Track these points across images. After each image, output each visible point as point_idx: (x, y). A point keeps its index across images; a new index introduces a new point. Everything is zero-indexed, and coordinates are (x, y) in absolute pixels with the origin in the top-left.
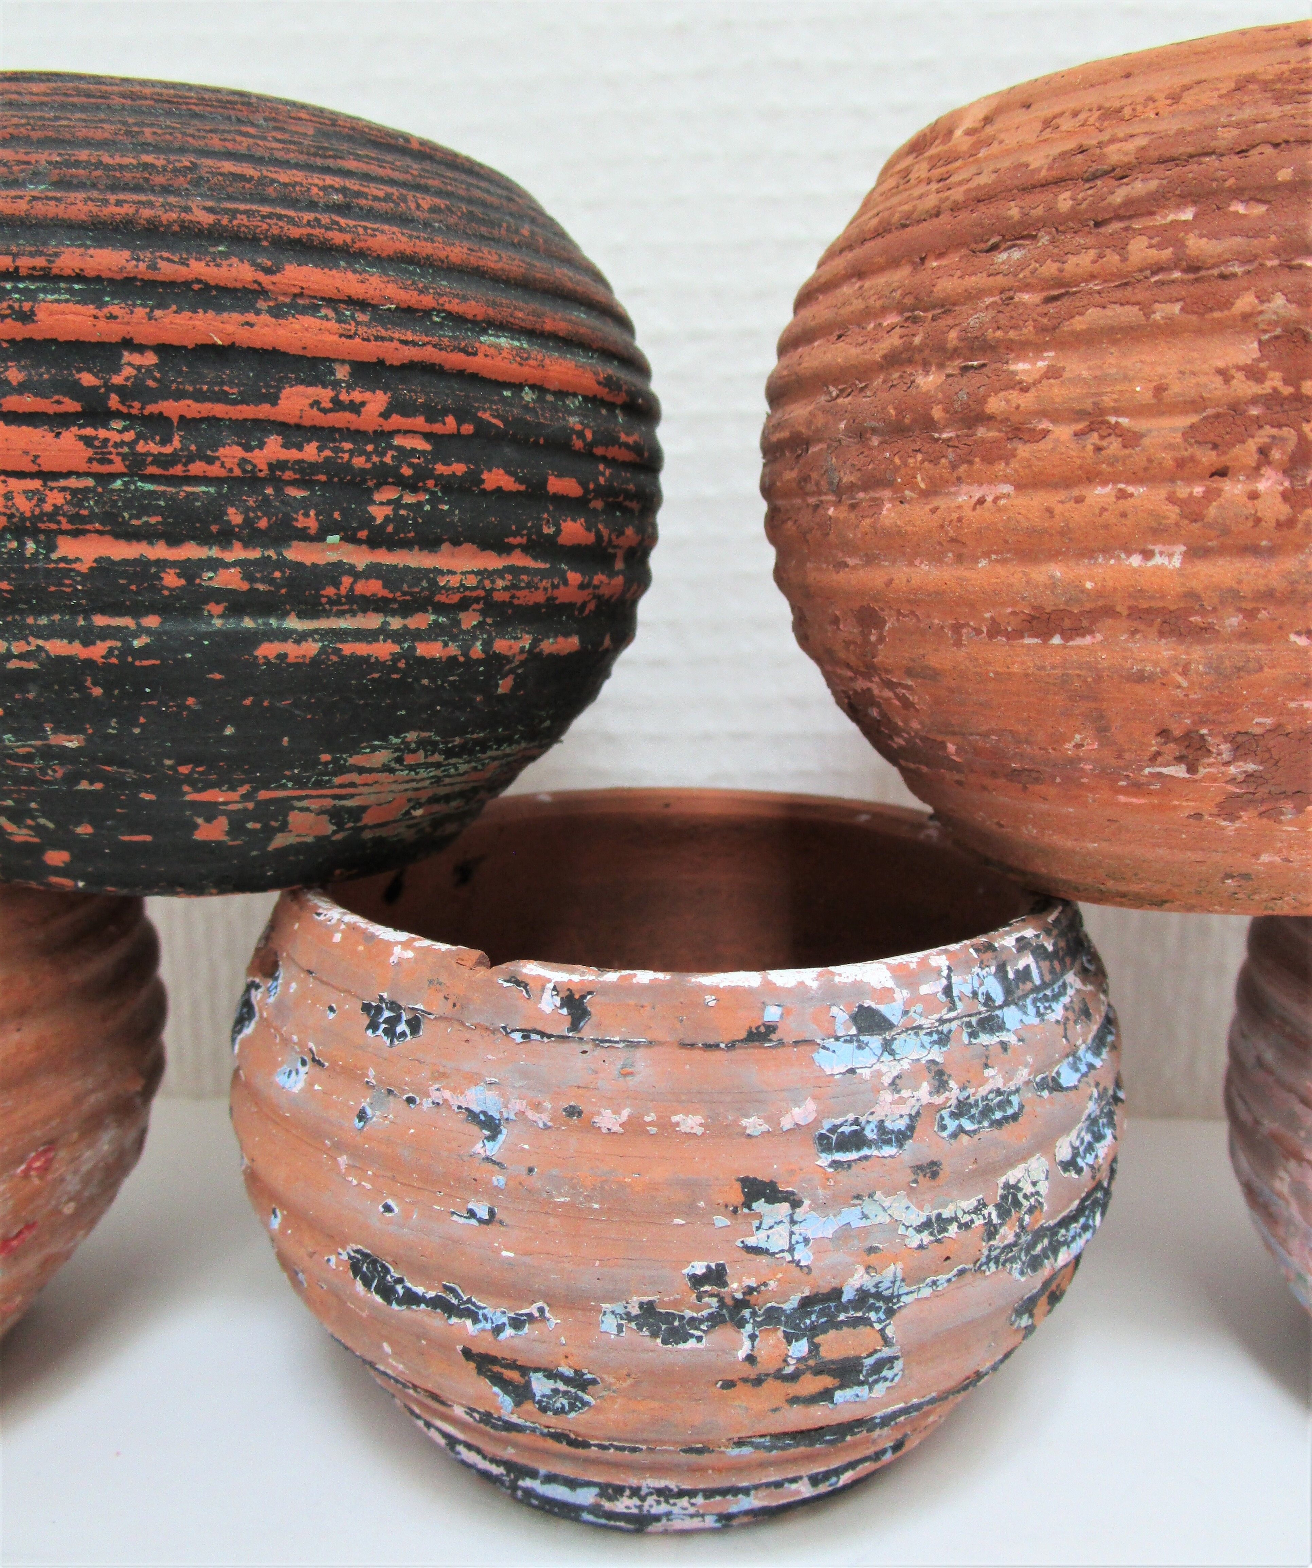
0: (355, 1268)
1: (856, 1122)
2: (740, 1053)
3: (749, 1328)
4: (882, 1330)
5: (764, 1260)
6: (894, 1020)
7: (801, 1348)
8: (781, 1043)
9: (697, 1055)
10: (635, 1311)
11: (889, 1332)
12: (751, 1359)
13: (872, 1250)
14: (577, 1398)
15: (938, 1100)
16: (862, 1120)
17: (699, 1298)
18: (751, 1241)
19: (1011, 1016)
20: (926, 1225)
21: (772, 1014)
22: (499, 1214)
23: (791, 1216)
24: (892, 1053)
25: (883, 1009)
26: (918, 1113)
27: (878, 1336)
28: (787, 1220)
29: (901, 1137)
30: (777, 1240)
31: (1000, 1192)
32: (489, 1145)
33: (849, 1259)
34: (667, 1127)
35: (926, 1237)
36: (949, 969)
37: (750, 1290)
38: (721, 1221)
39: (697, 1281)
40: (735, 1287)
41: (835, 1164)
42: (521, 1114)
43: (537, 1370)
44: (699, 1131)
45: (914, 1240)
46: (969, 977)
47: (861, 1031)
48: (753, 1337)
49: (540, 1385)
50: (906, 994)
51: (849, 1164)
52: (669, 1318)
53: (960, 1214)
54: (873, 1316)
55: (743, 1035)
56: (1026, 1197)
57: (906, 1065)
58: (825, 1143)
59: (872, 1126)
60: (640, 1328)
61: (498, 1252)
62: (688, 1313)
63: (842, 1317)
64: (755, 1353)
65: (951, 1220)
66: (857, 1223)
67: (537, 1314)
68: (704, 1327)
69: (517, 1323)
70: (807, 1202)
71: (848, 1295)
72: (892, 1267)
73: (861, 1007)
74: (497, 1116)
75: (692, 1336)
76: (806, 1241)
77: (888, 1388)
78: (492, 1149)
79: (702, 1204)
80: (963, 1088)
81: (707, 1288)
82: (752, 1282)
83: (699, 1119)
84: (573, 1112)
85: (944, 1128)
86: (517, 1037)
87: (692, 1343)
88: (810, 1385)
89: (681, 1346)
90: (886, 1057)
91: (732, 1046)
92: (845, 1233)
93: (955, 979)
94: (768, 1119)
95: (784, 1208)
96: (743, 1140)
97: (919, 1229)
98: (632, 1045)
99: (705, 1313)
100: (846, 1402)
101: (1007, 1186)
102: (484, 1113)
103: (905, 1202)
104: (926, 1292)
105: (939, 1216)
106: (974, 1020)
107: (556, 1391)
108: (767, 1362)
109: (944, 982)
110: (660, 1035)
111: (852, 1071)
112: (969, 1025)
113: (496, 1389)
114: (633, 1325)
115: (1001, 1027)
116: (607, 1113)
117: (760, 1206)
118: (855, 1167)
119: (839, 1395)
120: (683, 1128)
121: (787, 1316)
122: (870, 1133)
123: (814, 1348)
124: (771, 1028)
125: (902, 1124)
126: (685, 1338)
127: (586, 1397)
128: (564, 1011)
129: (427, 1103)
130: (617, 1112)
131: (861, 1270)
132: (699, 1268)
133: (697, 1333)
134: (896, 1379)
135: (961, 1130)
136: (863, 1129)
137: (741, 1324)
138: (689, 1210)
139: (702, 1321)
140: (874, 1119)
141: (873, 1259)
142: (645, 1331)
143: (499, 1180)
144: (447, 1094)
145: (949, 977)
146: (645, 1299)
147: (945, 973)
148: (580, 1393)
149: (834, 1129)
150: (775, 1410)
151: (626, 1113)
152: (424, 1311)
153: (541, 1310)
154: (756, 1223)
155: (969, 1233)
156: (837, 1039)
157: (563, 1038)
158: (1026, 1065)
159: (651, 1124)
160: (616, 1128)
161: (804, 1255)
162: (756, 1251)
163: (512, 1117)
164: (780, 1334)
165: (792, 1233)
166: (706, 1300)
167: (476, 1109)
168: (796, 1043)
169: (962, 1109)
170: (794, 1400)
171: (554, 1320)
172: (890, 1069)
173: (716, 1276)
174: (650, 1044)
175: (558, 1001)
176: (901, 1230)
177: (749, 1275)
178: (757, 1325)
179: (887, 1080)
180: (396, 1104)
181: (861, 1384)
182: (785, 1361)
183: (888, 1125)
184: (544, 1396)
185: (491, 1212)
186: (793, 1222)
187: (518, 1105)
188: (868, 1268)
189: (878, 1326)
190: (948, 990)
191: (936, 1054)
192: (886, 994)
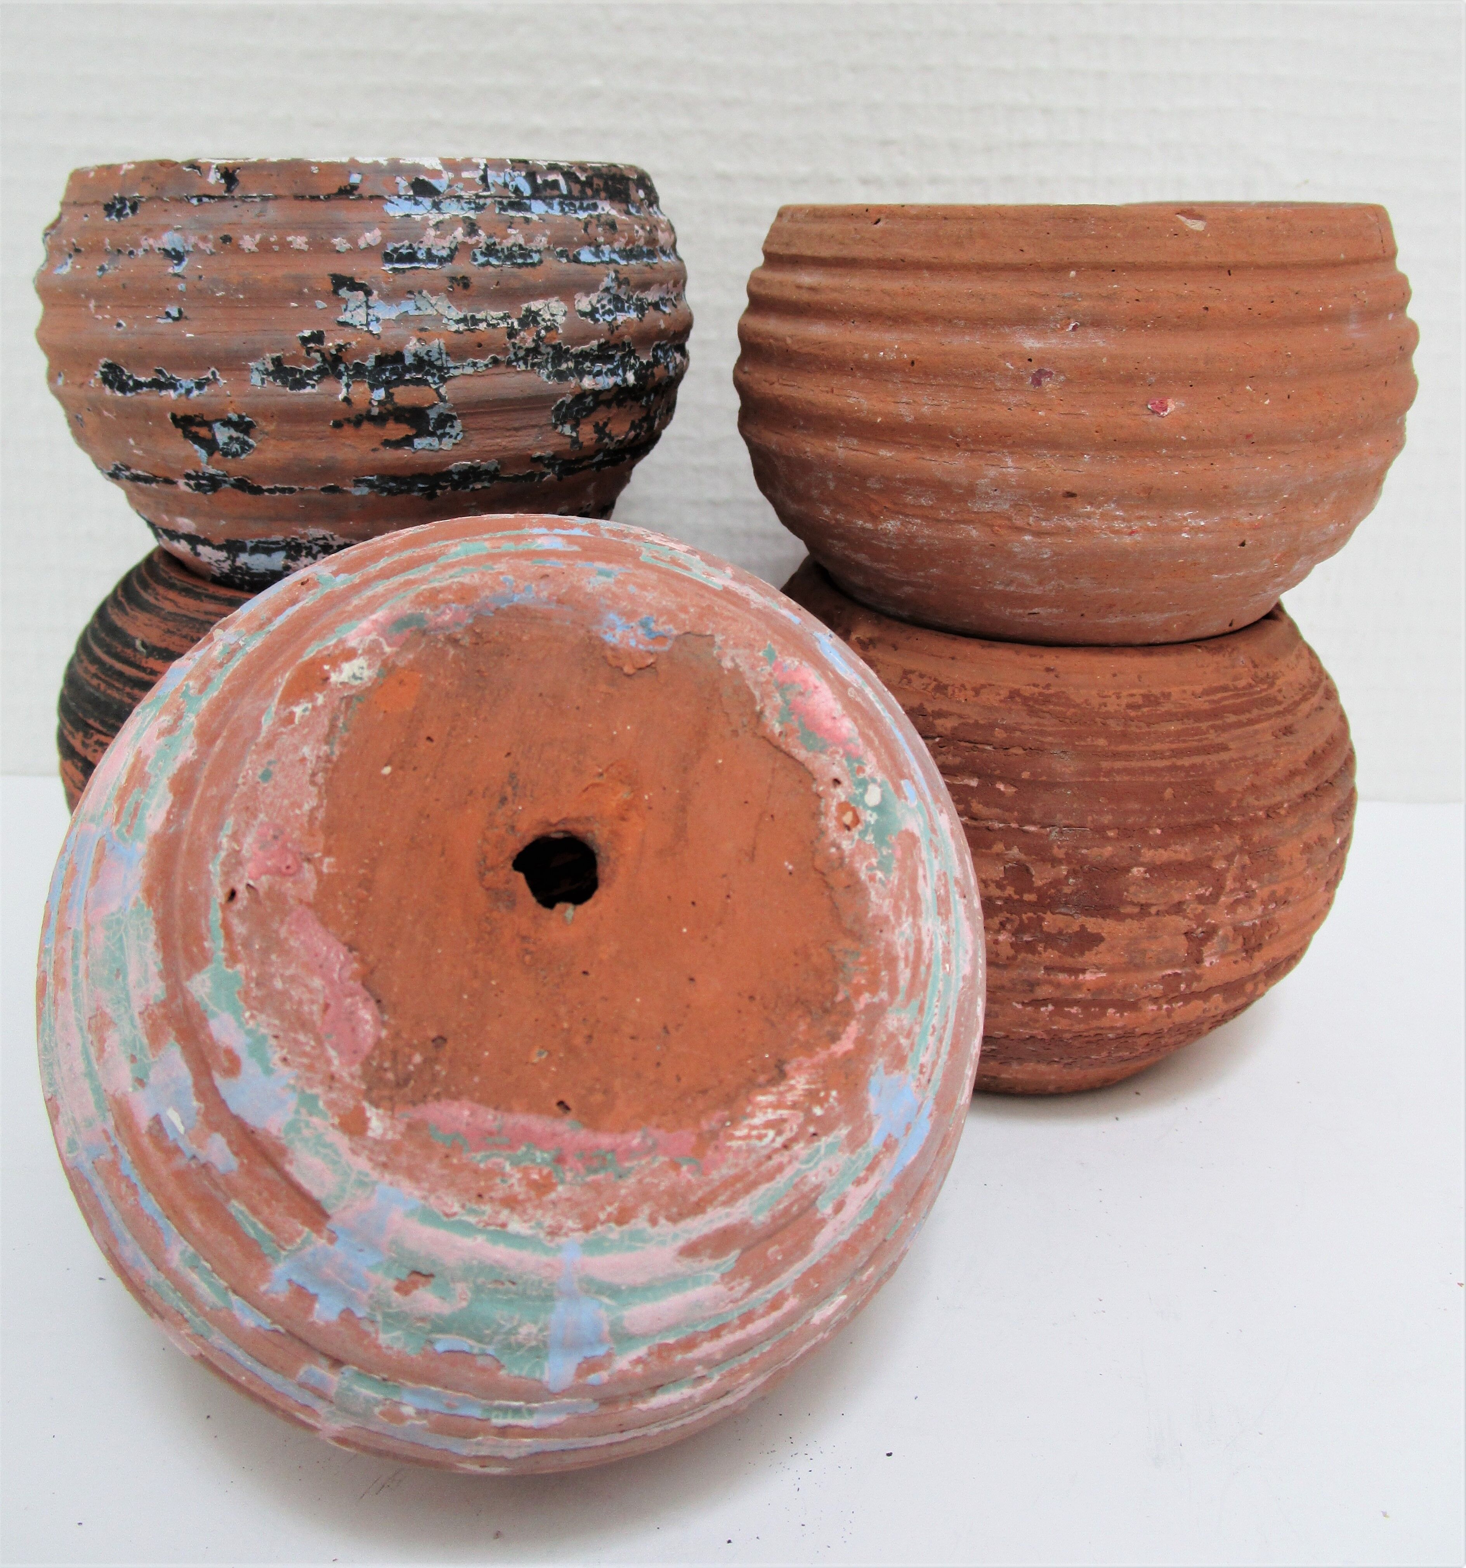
0: (105, 380)
1: (410, 247)
2: (334, 203)
3: (345, 379)
4: (437, 390)
5: (350, 330)
6: (441, 190)
7: (380, 394)
8: (361, 197)
9: (306, 204)
10: (271, 368)
11: (442, 391)
12: (346, 400)
13: (423, 330)
14: (246, 443)
15: (472, 241)
16: (415, 246)
17: (308, 353)
18: (341, 318)
19: (538, 208)
20: (464, 320)
21: (355, 179)
22: (186, 313)
23: (367, 302)
24: (439, 209)
25: (434, 182)
26: (456, 248)
27: (435, 393)
28: (364, 305)
29: (442, 260)
30: (358, 317)
31: (523, 313)
32: (176, 268)
33: (406, 333)
34: (286, 246)
35: (462, 327)
36: (486, 165)
37: (340, 348)
38: (321, 304)
39: (305, 340)
40: (330, 344)
41: (395, 270)
42: (195, 246)
43: (217, 421)
44: (305, 247)
45: (454, 327)
46: (502, 174)
47: (416, 193)
48: (348, 386)
49: (222, 435)
50: (451, 175)
51: (404, 270)
52: (293, 371)
53: (489, 318)
54: (429, 378)
55: (336, 190)
56: (543, 320)
57: (447, 216)
58: (387, 258)
59: (423, 251)
60: (275, 380)
61: (184, 335)
62: (305, 368)
63: (407, 377)
64: (350, 397)
65: (482, 321)
66: (413, 312)
67: (211, 377)
68: (315, 378)
69: (200, 386)
70: (375, 293)
71: (409, 360)
72: (437, 341)
73: (417, 179)
74: (181, 250)
75: (308, 384)
76: (378, 320)
77: (454, 444)
78: (178, 270)
79: (306, 290)
80: (490, 236)
81: (312, 345)
82: (341, 342)
83: (305, 239)
84: (226, 239)
85: (476, 260)
86: (195, 201)
87: (308, 390)
88: (396, 430)
89: (302, 391)
90: (435, 211)
91: (328, 197)
92: (404, 318)
93: (489, 172)
94: (350, 240)
95: (361, 294)
96: (335, 255)
97: (458, 322)
98: (265, 199)
99: (314, 367)
100: (423, 449)
101: (528, 310)
102: (174, 249)
103: (447, 303)
104: (470, 370)
105: (473, 317)
106: (505, 202)
107: (231, 438)
108: (360, 405)
109: (481, 173)
110: (282, 192)
111: (408, 216)
112: (501, 203)
113: (196, 447)
114: (271, 379)
115: (528, 209)
116: (247, 238)
117: (344, 292)
118: (408, 273)
119: (417, 441)
120: (295, 246)
121: (370, 372)
122: (421, 255)
123: (389, 395)
124: (354, 187)
125: (445, 253)
126: (304, 385)
127: (251, 441)
128: (223, 181)
129: (140, 252)
130: (253, 236)
131: (414, 341)
132: (307, 333)
133: (312, 382)
134: (459, 438)
135: (488, 263)
136: (416, 253)
137: (339, 376)
138: (299, 296)
139: (314, 373)
140: (424, 247)
141: (423, 335)
142: (279, 382)
143: (181, 286)
144: (151, 241)
145: (485, 171)
146: (275, 355)
147: (482, 167)
148: (246, 438)
149: (395, 250)
150: (374, 450)
151: (258, 237)
152: (146, 394)
153: (214, 374)
154: (344, 306)
155: (496, 331)
156: (400, 197)
157: (222, 198)
158: (545, 235)
159: (274, 243)
160: (254, 248)
161: (375, 328)
162: (344, 324)
163: (191, 249)
164: (367, 386)
165: (368, 315)
166: (313, 354)
167: (169, 247)
168: (372, 198)
169: (490, 250)
170: (387, 443)
171: (223, 381)
172: (434, 217)
173: (318, 337)
174: (276, 198)
175: (219, 175)
176: (445, 321)
177: (339, 338)
178: (349, 376)
179: (431, 223)
180: (123, 260)
181: (432, 434)
182: (370, 403)
183: (434, 252)
184: (225, 444)
185: (180, 312)
186: (368, 307)
187: (193, 240)
188: (420, 340)
189: (434, 387)
190: (484, 178)
191: (472, 215)
192: (436, 174)
